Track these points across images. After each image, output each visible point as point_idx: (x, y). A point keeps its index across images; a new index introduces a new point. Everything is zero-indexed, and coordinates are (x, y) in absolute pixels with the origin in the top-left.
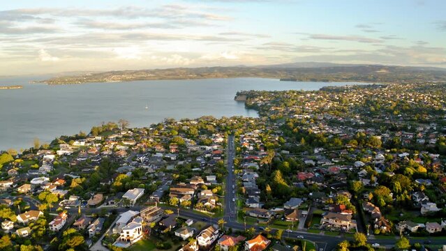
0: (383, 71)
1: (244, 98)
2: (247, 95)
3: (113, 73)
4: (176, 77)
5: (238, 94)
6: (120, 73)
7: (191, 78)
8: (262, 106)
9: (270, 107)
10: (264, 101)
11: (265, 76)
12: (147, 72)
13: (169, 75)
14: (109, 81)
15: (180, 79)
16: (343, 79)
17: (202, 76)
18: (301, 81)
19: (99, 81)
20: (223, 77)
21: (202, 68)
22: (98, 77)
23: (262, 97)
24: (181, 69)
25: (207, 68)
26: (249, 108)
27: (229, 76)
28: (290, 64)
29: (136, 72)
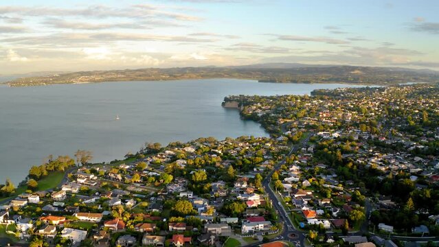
0: (356, 72)
1: (235, 104)
2: (237, 101)
3: (82, 74)
4: (147, 78)
5: (226, 100)
6: (89, 73)
7: (164, 79)
8: (263, 116)
9: (276, 118)
10: (264, 110)
11: (240, 77)
12: (117, 72)
13: (140, 76)
14: (77, 82)
15: (153, 80)
16: (323, 80)
17: (175, 77)
18: (281, 82)
19: (66, 83)
20: (196, 78)
21: (174, 68)
22: (65, 78)
23: (259, 105)
24: (152, 69)
25: (178, 68)
26: (247, 118)
27: (203, 76)
28: (260, 65)
29: (106, 73)
